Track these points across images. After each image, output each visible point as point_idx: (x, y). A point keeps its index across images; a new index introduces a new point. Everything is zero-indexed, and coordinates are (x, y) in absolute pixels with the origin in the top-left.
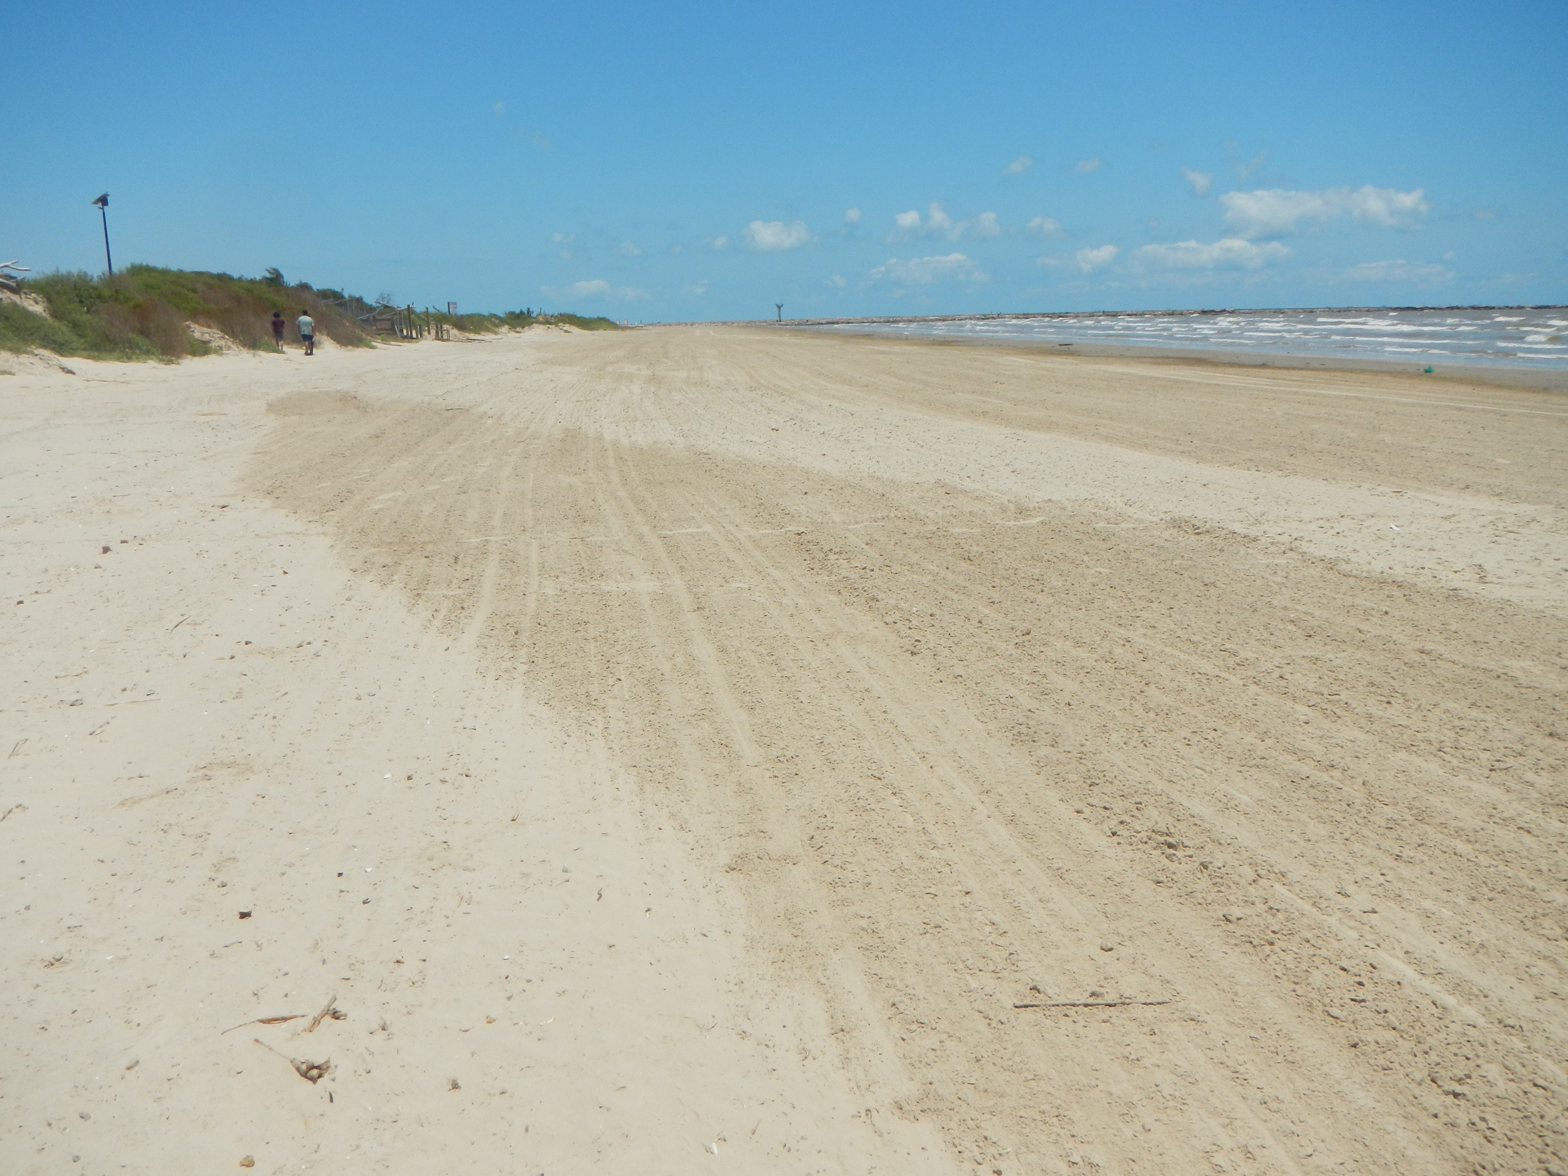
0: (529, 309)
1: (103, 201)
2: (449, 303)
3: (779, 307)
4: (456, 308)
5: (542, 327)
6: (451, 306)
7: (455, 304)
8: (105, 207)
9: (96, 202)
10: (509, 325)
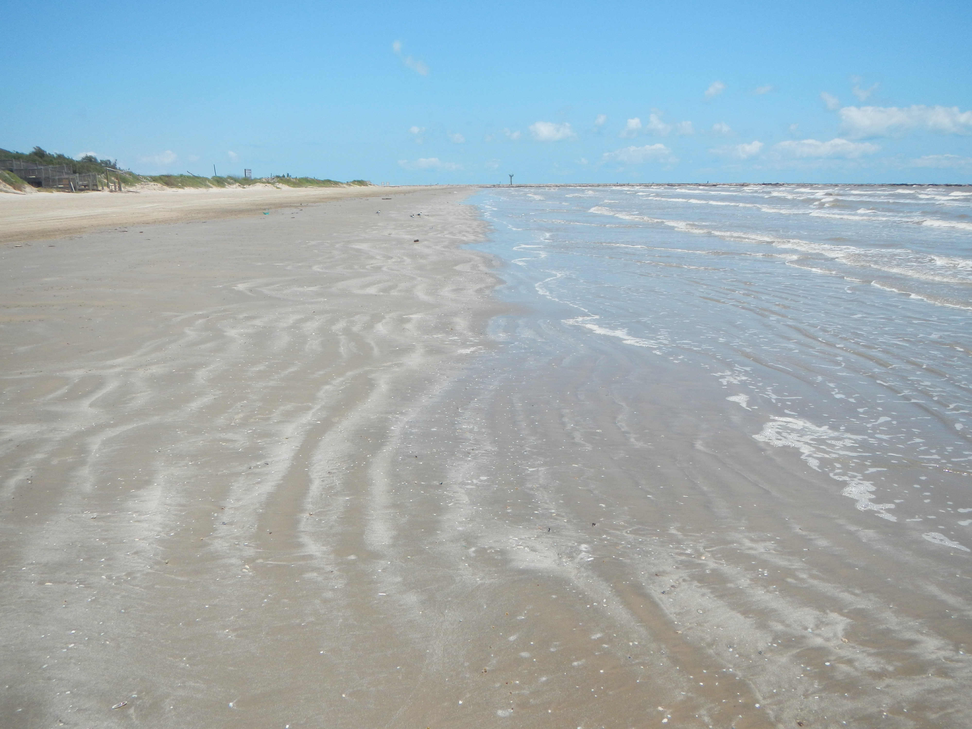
0: (288, 174)
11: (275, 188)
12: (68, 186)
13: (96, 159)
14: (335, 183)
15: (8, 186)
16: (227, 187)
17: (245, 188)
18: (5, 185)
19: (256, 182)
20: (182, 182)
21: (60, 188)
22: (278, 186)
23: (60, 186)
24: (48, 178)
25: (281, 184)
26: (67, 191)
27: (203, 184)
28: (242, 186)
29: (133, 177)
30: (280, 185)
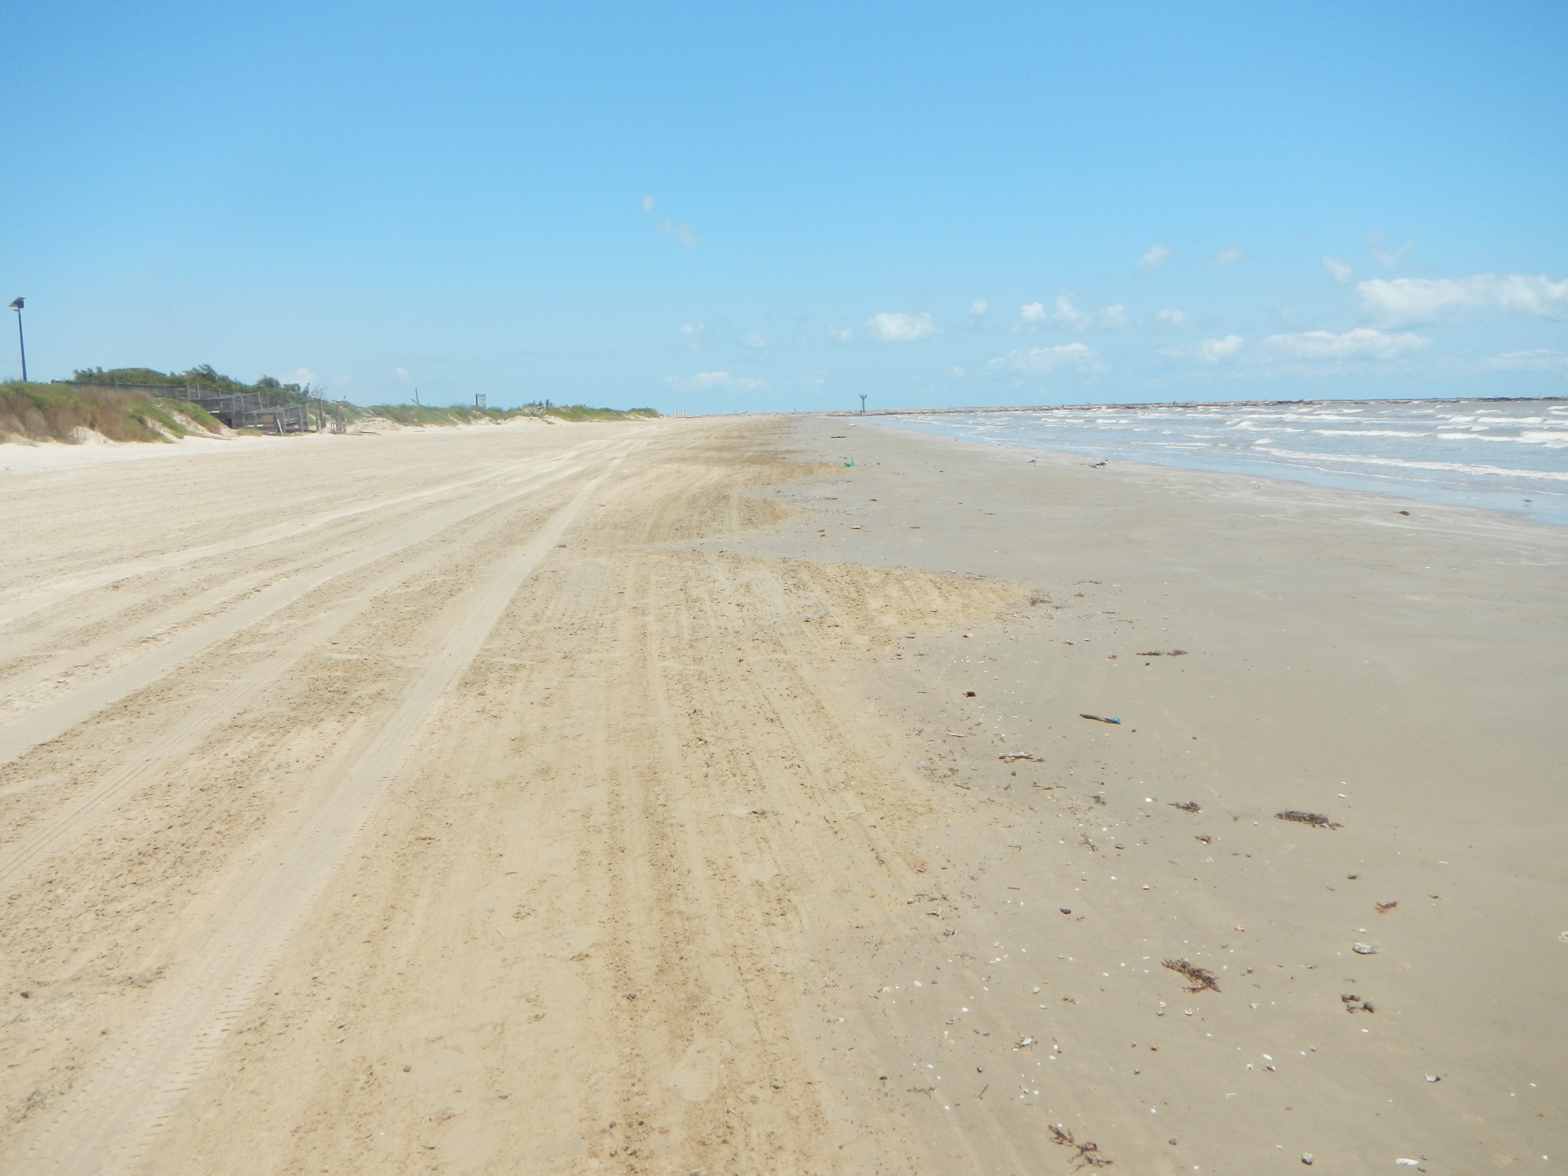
0: (548, 401)
1: (19, 303)
2: (476, 395)
3: (863, 398)
4: (485, 400)
5: (524, 418)
6: (478, 398)
7: (484, 396)
8: (21, 309)
9: (12, 305)
10: (491, 416)
11: (546, 423)
12: (273, 426)
13: (278, 384)
14: (617, 413)
15: (200, 427)
16: (473, 422)
17: (499, 424)
18: (197, 426)
19: (516, 415)
20: (418, 416)
21: (260, 429)
22: (549, 420)
23: (259, 426)
24: (240, 412)
25: (553, 417)
26: (271, 433)
27: (444, 419)
28: (494, 421)
29: (349, 409)
30: (552, 419)
